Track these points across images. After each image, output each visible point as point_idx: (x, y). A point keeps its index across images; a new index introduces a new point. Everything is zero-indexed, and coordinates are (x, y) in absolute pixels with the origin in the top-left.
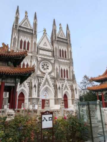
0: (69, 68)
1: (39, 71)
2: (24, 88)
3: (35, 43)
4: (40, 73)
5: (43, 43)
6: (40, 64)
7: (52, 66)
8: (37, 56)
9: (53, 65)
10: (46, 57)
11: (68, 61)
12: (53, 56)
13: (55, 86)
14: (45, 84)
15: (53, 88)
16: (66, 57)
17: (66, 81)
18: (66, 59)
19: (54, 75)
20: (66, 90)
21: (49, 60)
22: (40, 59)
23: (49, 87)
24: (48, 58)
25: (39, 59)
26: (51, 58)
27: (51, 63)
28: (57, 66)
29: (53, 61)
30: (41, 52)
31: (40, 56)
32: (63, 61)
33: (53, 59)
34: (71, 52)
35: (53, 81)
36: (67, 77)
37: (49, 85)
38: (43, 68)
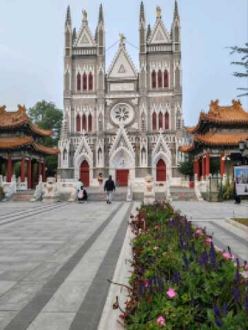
0: (173, 107)
1: (109, 124)
2: (86, 154)
3: (101, 73)
4: (111, 127)
5: (117, 67)
6: (111, 109)
7: (135, 110)
8: (107, 97)
9: (136, 107)
10: (122, 96)
11: (171, 94)
12: (137, 90)
13: (136, 147)
14: (118, 145)
15: (133, 150)
16: (166, 85)
17: (161, 136)
18: (167, 91)
19: (137, 128)
20: (161, 152)
21: (128, 100)
22: (111, 102)
23: (126, 149)
24: (127, 96)
25: (109, 102)
26: (133, 96)
27: (131, 105)
28: (143, 108)
29: (135, 102)
30: (113, 87)
31: (112, 97)
32: (160, 95)
33: (137, 96)
34: (178, 71)
35: (134, 138)
36: (167, 127)
37: (127, 146)
38: (117, 117)
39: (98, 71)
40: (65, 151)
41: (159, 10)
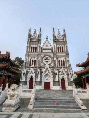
0: (66, 58)
1: (42, 64)
2: (32, 75)
3: (40, 46)
4: (43, 65)
5: (45, 45)
6: (43, 59)
7: (52, 59)
8: (42, 54)
10: (47, 54)
11: (65, 54)
12: (53, 52)
13: (53, 73)
14: (46, 72)
15: (52, 74)
16: (63, 51)
17: (62, 69)
18: (63, 53)
19: (53, 65)
20: (63, 75)
21: (49, 56)
22: (43, 56)
23: (49, 73)
24: (49, 54)
25: (42, 56)
26: (51, 54)
27: (51, 57)
28: (55, 58)
29: (52, 56)
30: (44, 51)
32: (61, 54)
33: (53, 54)
34: (67, 47)
35: (52, 69)
36: (64, 65)
37: (49, 72)
38: (45, 61)
39: (39, 46)
40: (24, 73)
41: (58, 30)
